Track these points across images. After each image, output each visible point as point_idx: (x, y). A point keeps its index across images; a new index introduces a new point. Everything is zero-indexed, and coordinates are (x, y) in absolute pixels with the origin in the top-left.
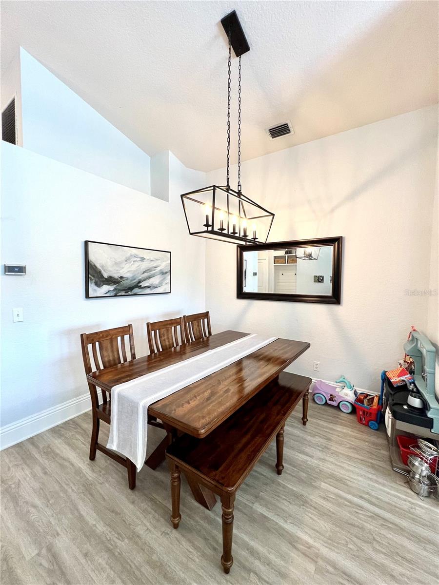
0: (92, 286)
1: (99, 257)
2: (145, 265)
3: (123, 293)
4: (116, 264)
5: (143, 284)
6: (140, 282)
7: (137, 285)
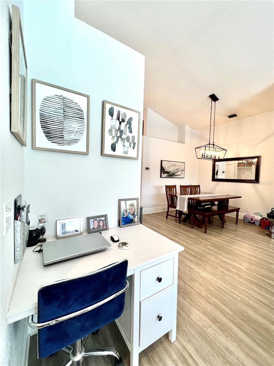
0: (162, 174)
1: (165, 165)
2: (176, 168)
3: (170, 177)
4: (169, 167)
5: (176, 174)
6: (175, 173)
7: (174, 175)
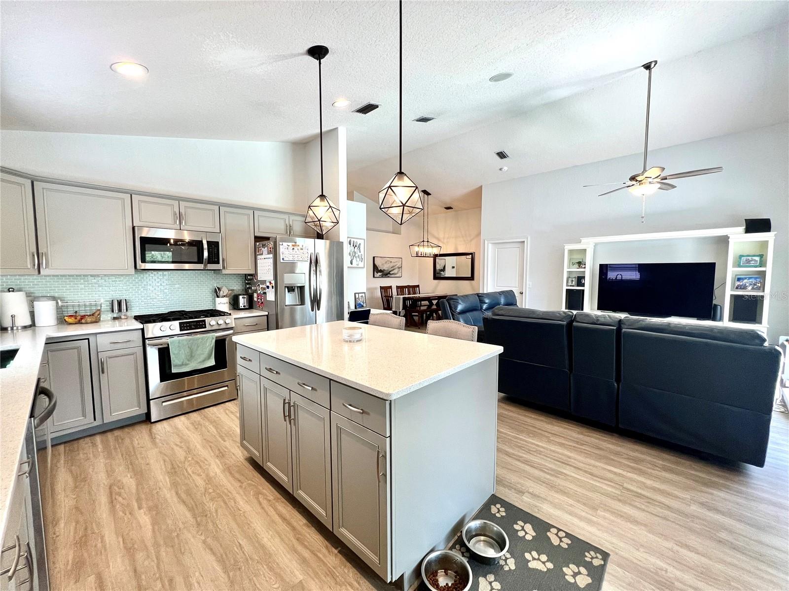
0: (375, 273)
1: (378, 262)
2: (392, 265)
3: (384, 276)
4: (383, 264)
5: (391, 273)
6: (390, 272)
7: (389, 273)
